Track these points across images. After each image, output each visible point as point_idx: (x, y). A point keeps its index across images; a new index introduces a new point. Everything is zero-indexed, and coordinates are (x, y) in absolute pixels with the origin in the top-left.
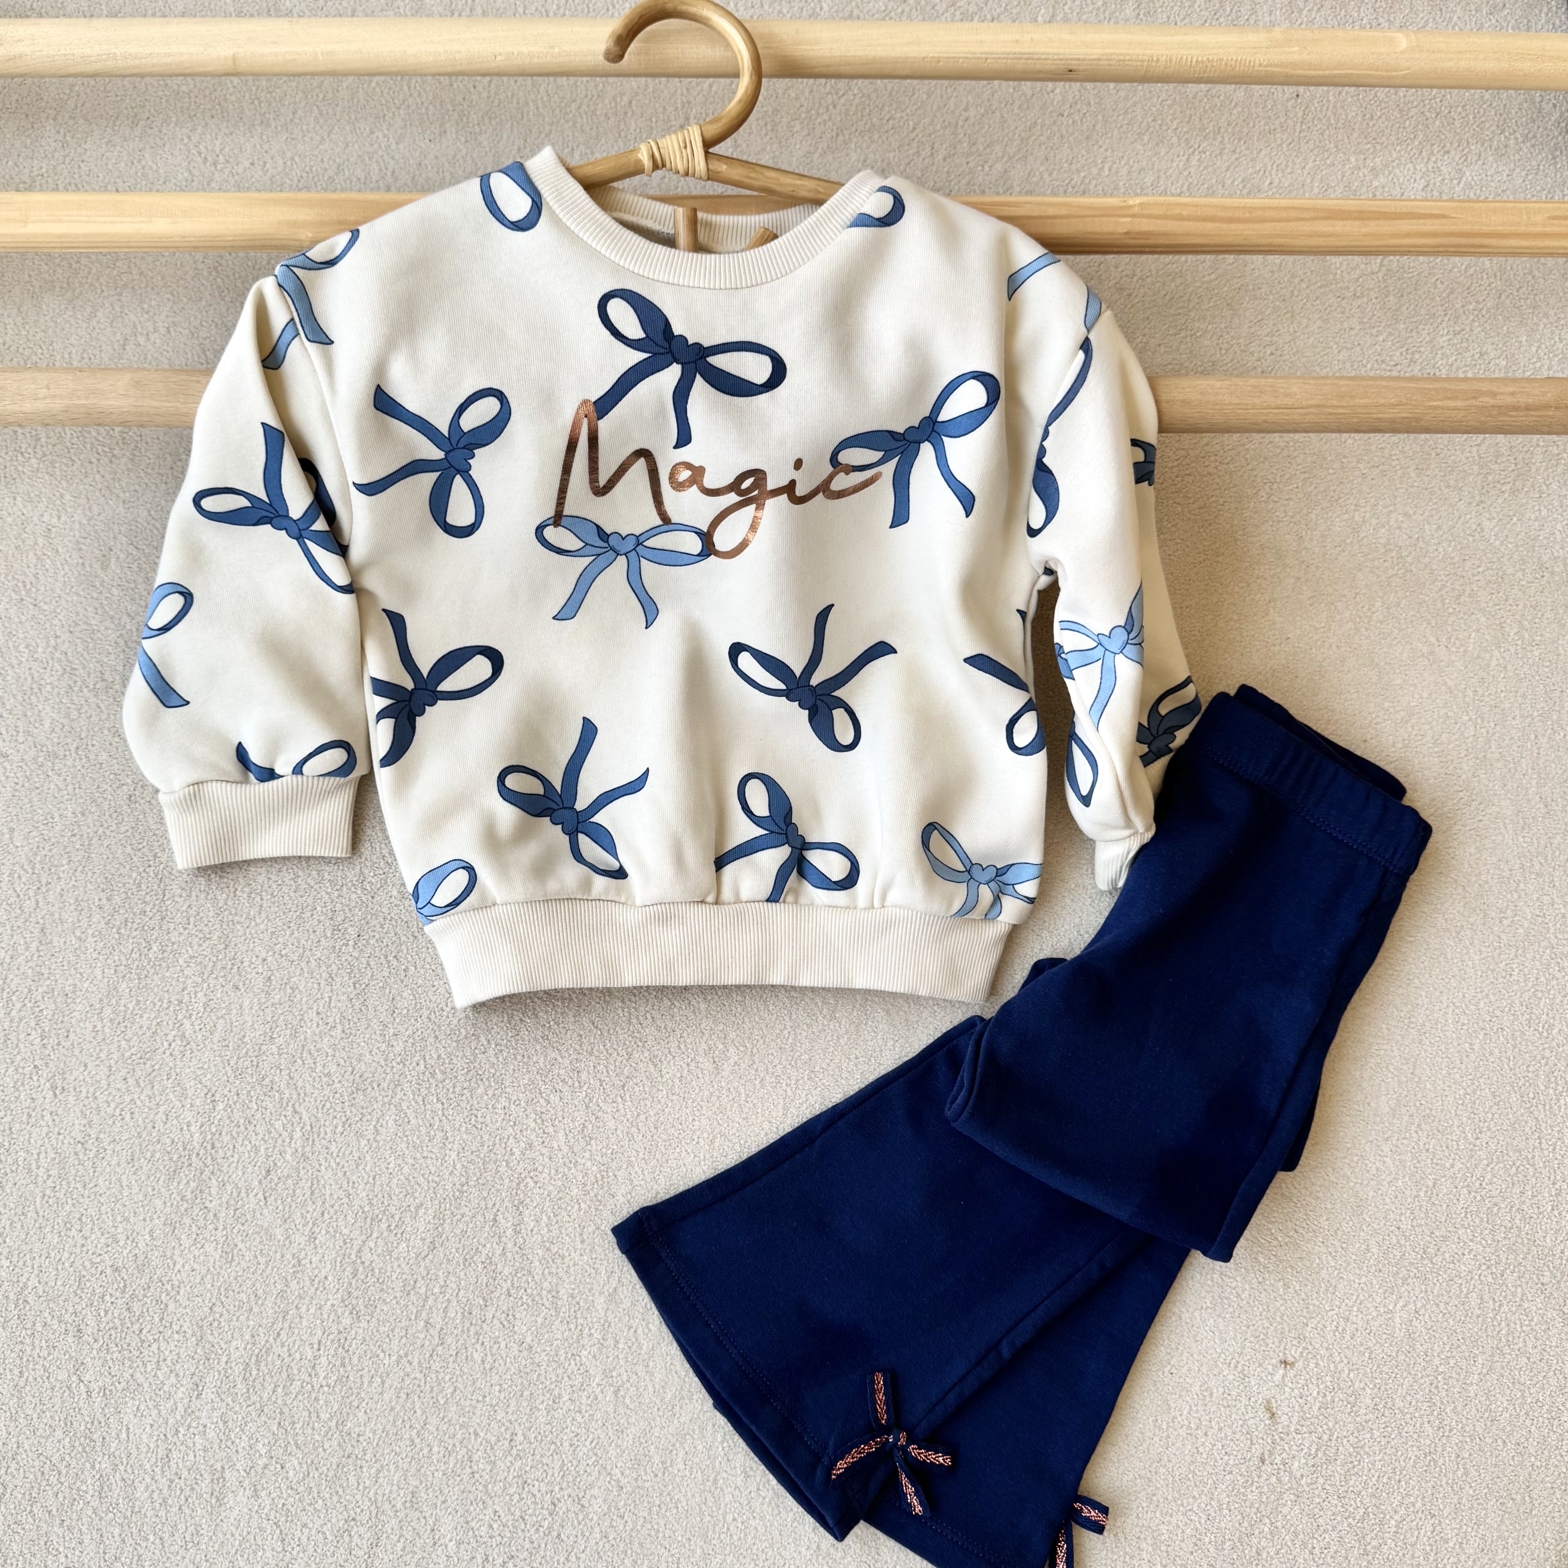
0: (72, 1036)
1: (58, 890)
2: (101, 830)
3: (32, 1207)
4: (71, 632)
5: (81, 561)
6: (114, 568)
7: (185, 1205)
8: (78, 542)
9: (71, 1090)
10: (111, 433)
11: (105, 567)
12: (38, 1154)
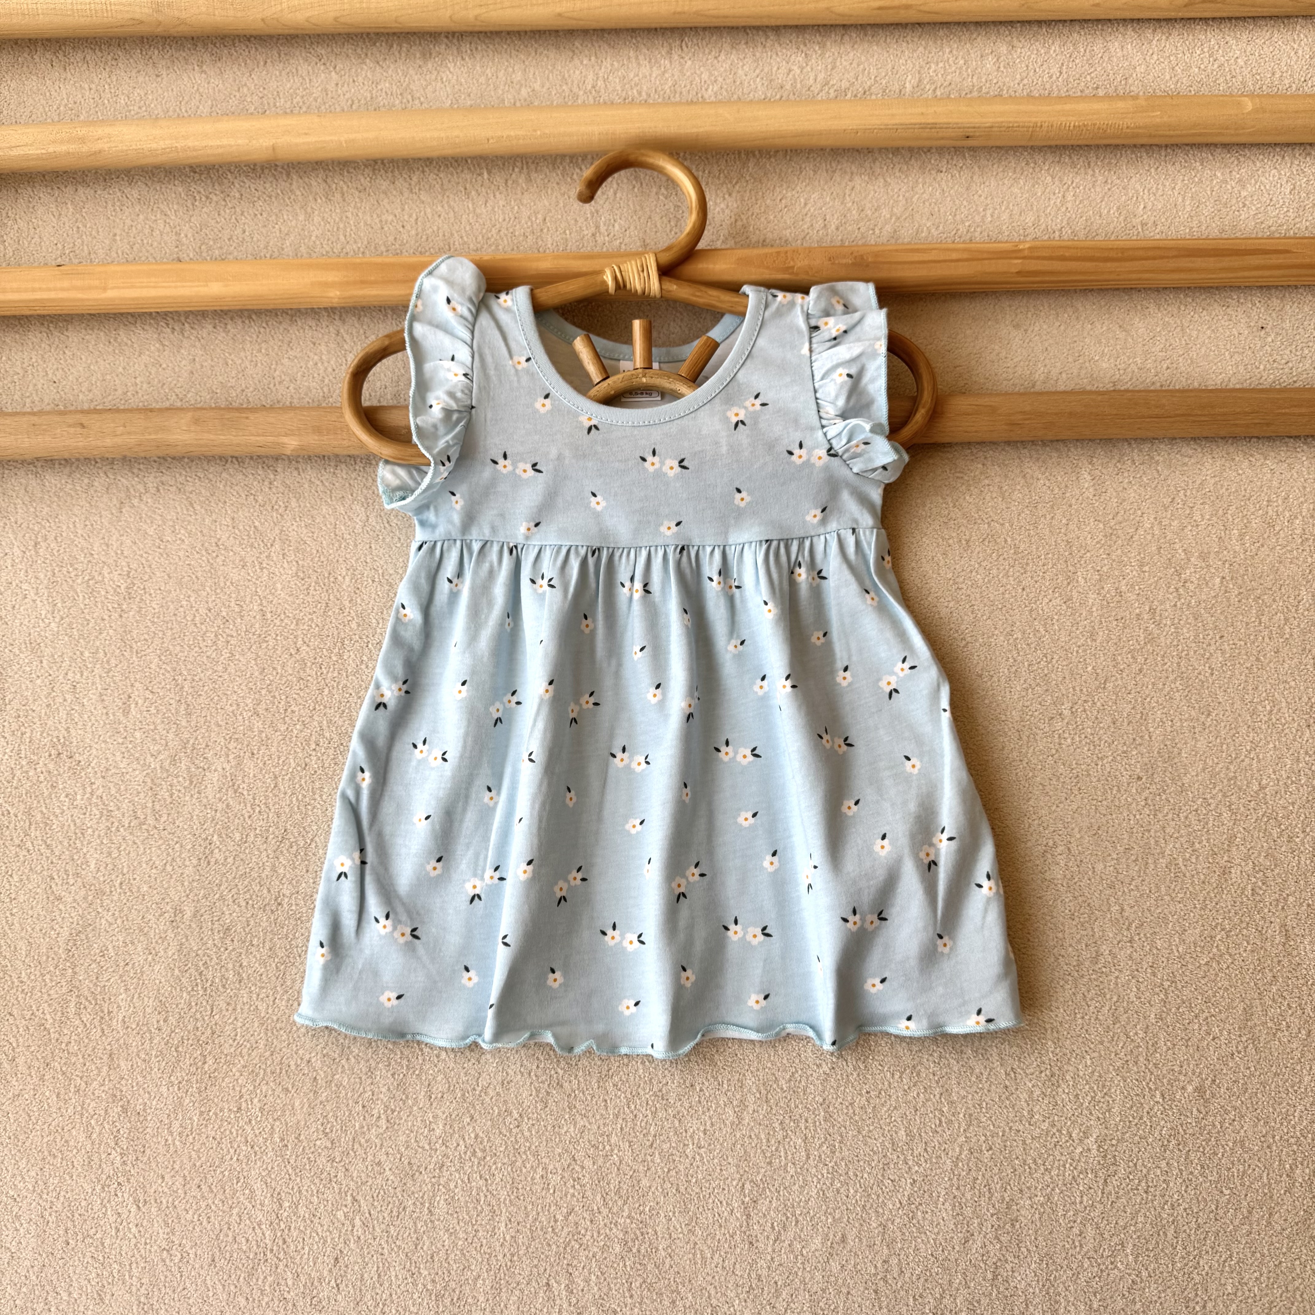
0: (148, 1151)
1: (121, 1018)
2: (150, 957)
4: (103, 777)
5: (105, 711)
6: (134, 713)
8: (101, 695)
9: (152, 1201)
10: (118, 590)
11: (126, 713)
12: (130, 1265)
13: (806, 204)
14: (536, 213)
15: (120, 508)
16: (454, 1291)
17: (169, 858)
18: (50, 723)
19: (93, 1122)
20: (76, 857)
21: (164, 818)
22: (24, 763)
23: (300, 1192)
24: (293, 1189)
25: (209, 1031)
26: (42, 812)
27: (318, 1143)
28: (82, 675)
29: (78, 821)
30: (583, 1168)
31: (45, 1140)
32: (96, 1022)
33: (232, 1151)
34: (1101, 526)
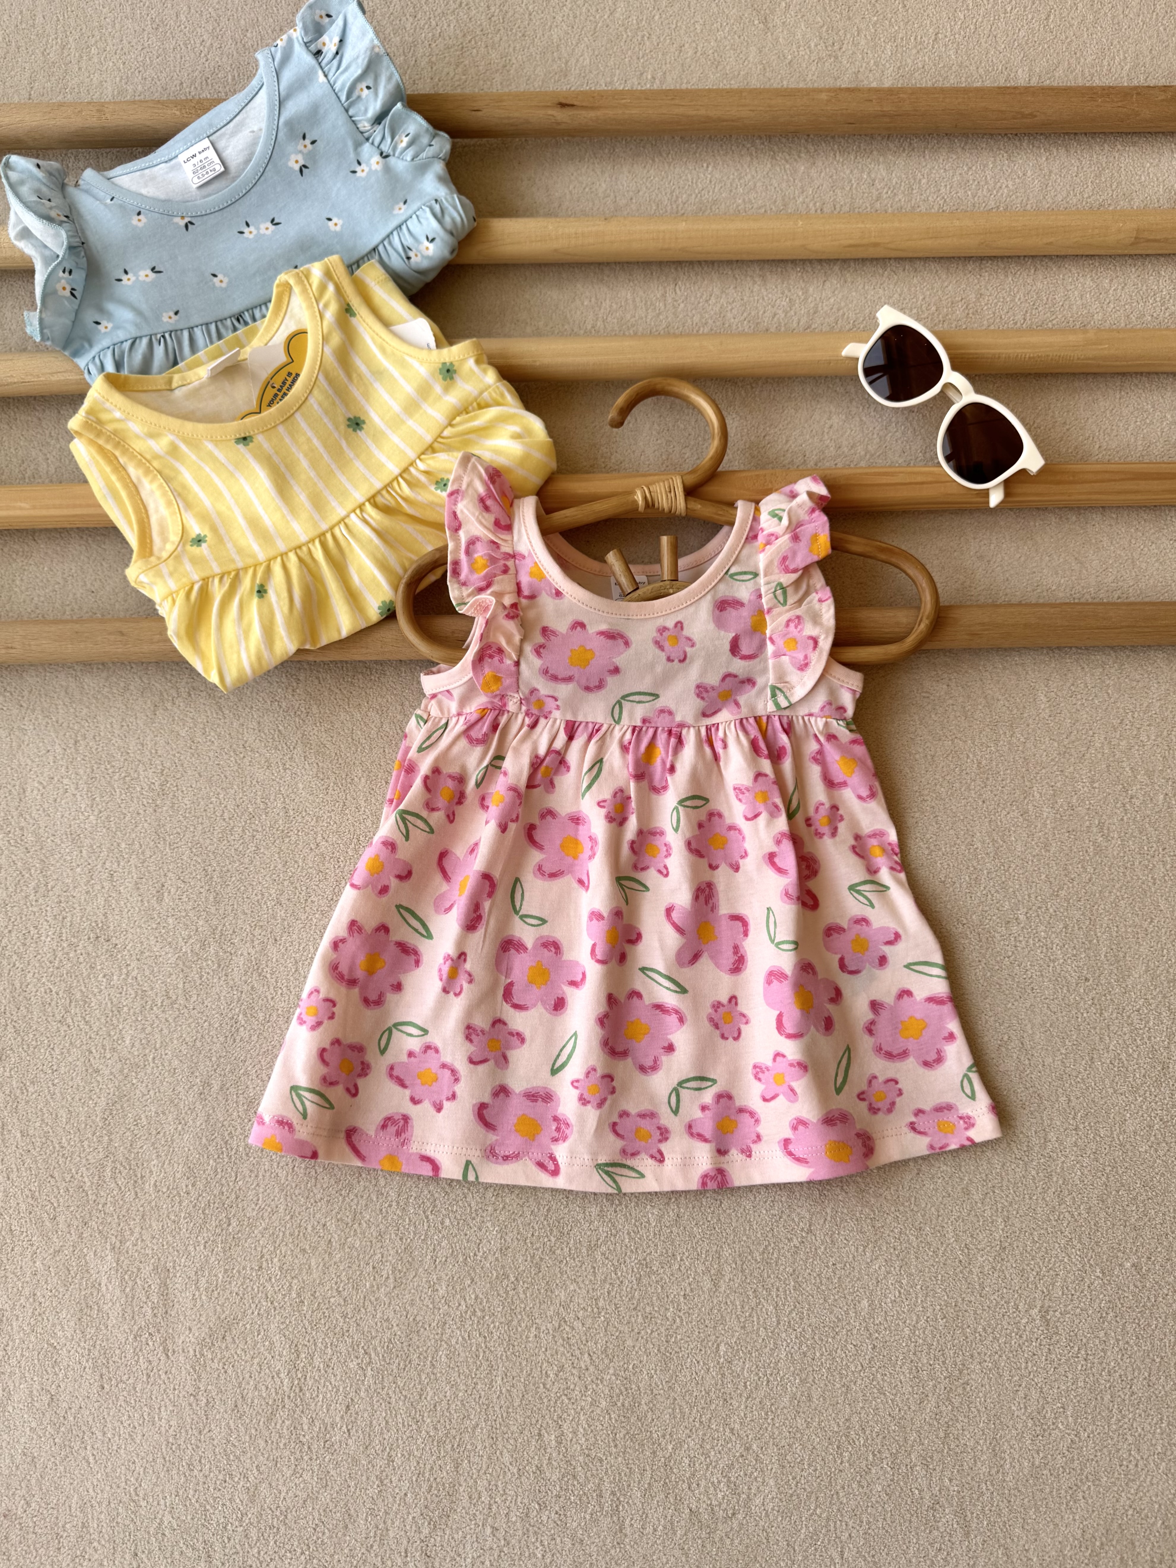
16: (454, 1438)
17: (199, 1035)
18: (89, 908)
19: (126, 1277)
20: (112, 1033)
21: (194, 998)
22: (65, 945)
23: (315, 1344)
24: (309, 1341)
25: (233, 1196)
26: (81, 990)
27: (332, 1300)
28: (119, 865)
29: (114, 1000)
31: (83, 1293)
32: (130, 1185)
33: (253, 1306)
34: (1056, 744)
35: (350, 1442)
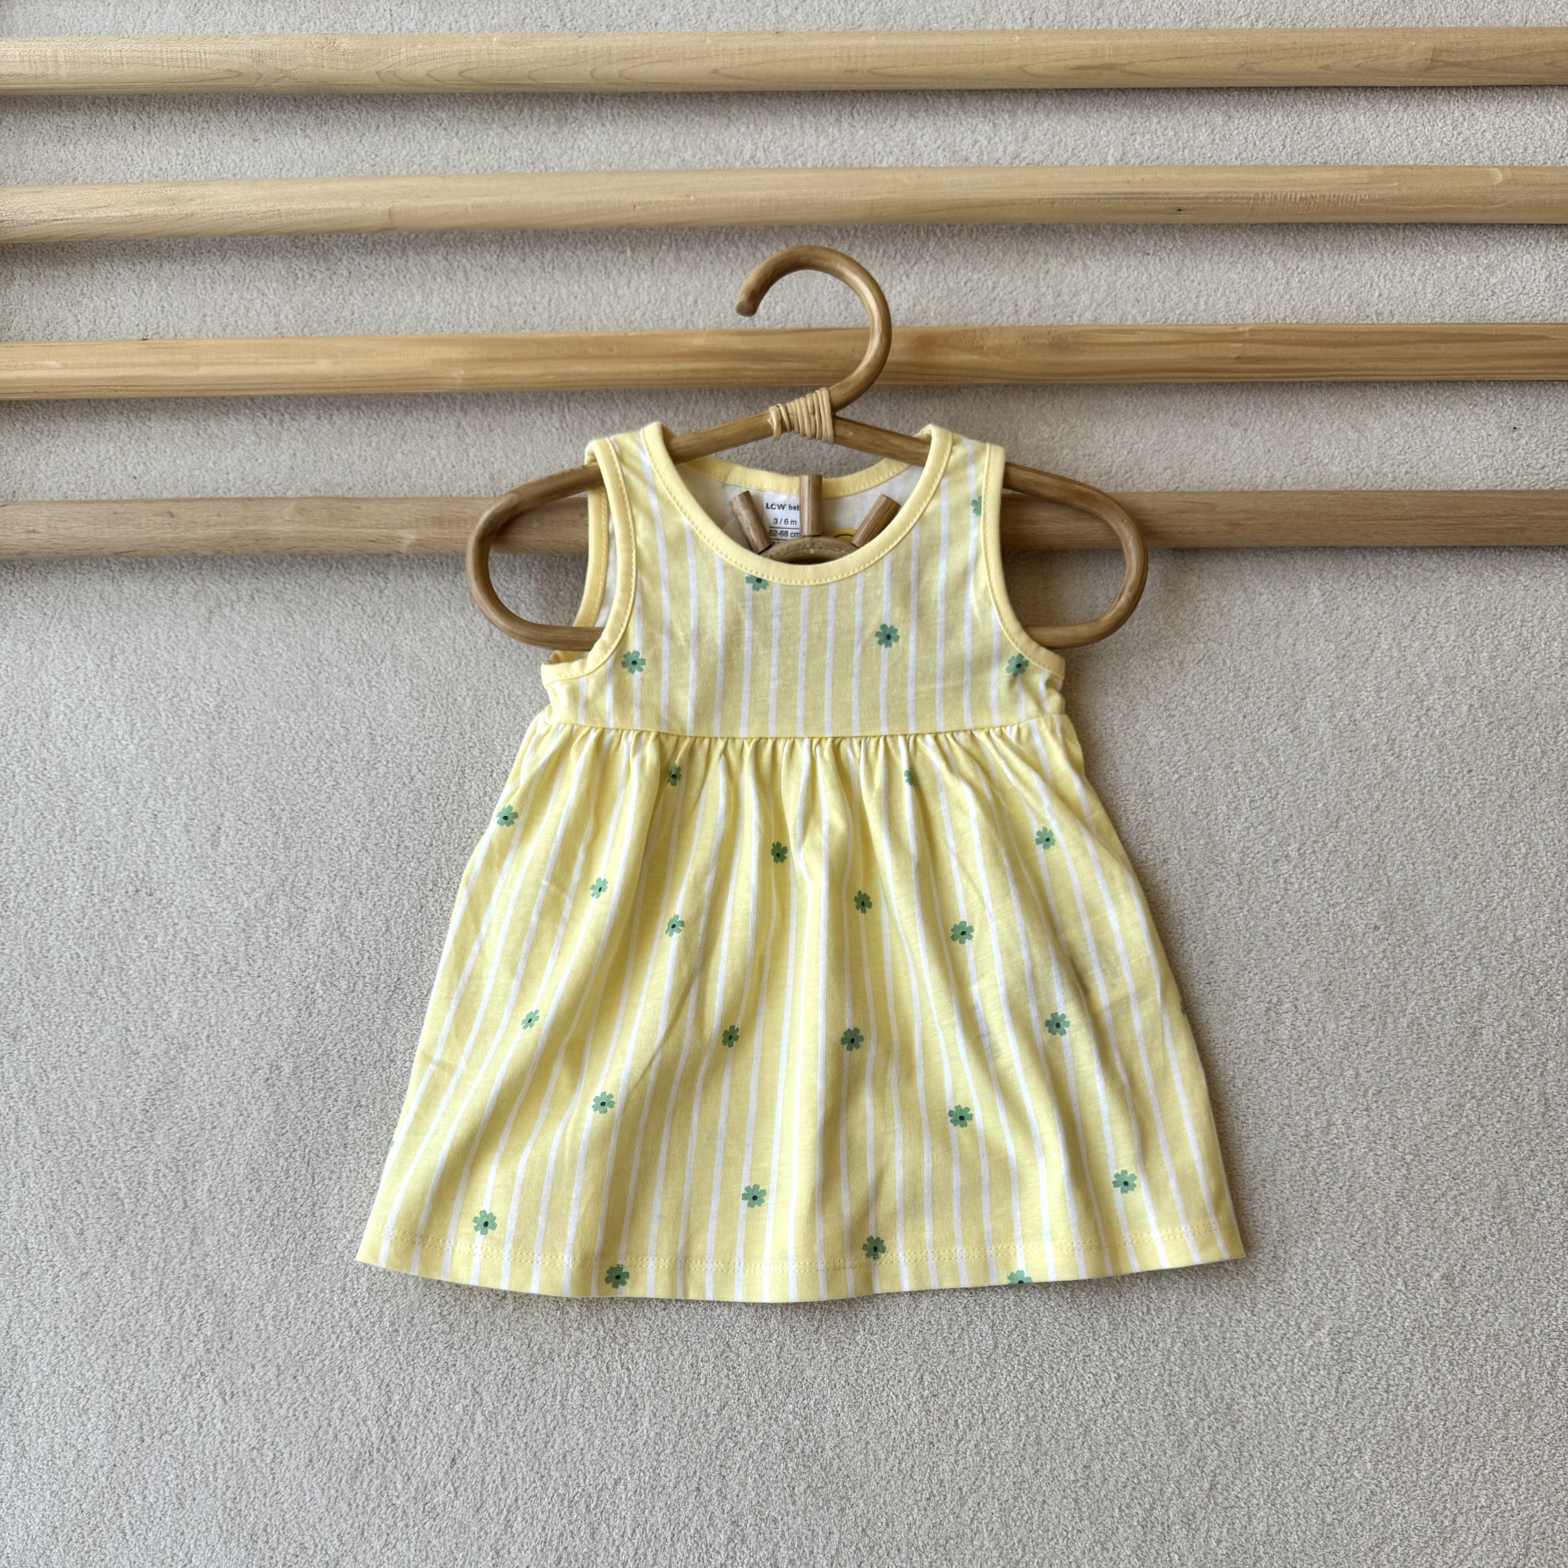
0: (236, 1338)
1: (206, 1188)
2: (241, 1119)
3: (215, 1521)
4: (188, 918)
5: (190, 843)
6: (224, 846)
7: (372, 1505)
8: (186, 825)
9: (241, 1394)
10: (206, 708)
11: (215, 845)
12: (215, 1465)
13: (994, 288)
14: (686, 295)
15: (209, 618)
17: (265, 1009)
18: (127, 856)
19: (172, 1304)
20: (155, 1006)
21: (260, 962)
22: (96, 901)
23: (412, 1383)
24: (404, 1379)
26: (117, 955)
28: (164, 803)
29: (158, 966)
30: (738, 1355)
31: (118, 1324)
32: (178, 1192)
33: (334, 1337)
35: (457, 1503)
